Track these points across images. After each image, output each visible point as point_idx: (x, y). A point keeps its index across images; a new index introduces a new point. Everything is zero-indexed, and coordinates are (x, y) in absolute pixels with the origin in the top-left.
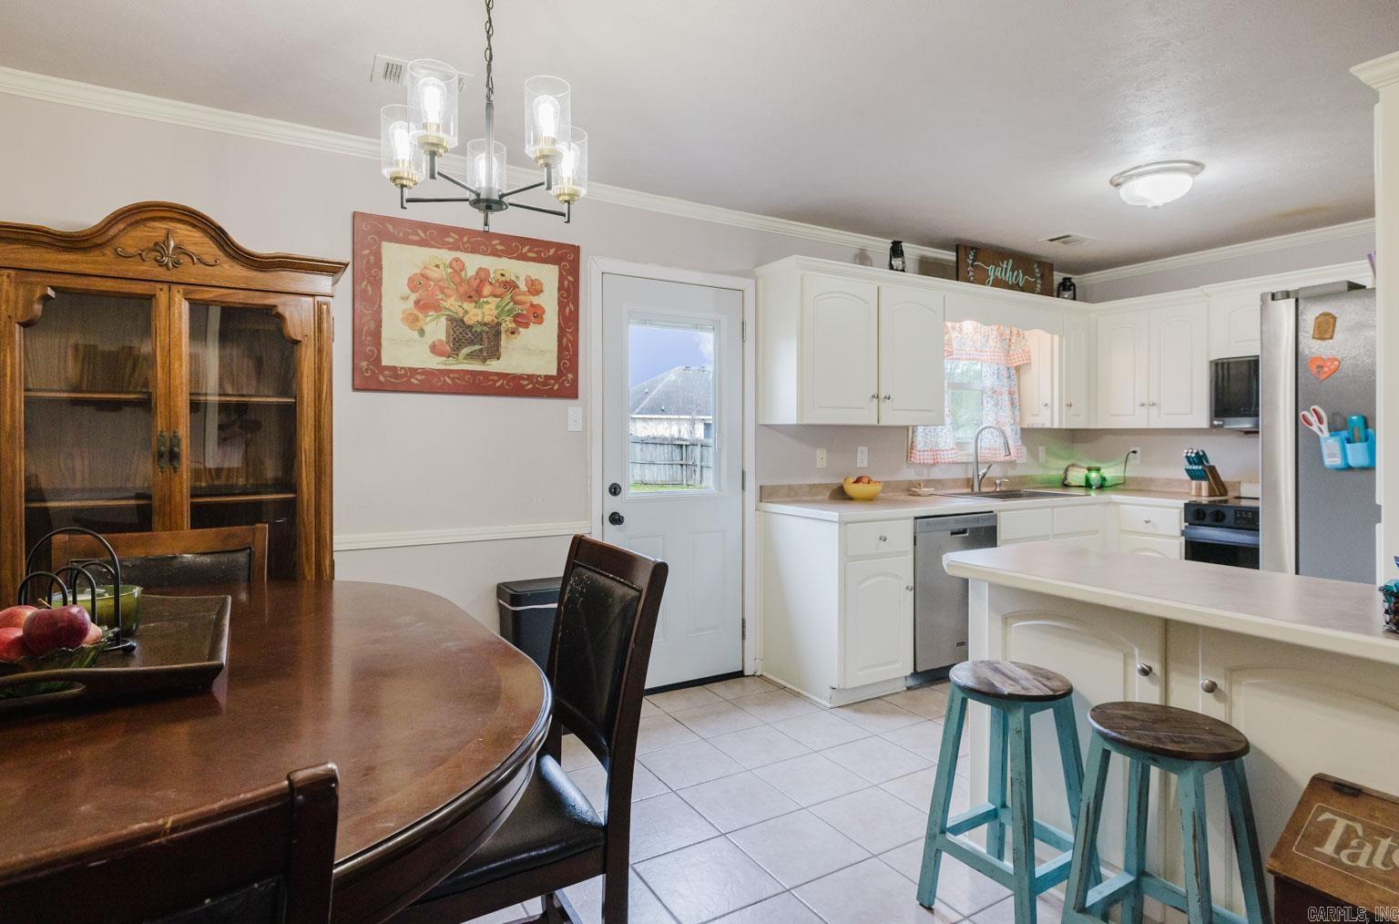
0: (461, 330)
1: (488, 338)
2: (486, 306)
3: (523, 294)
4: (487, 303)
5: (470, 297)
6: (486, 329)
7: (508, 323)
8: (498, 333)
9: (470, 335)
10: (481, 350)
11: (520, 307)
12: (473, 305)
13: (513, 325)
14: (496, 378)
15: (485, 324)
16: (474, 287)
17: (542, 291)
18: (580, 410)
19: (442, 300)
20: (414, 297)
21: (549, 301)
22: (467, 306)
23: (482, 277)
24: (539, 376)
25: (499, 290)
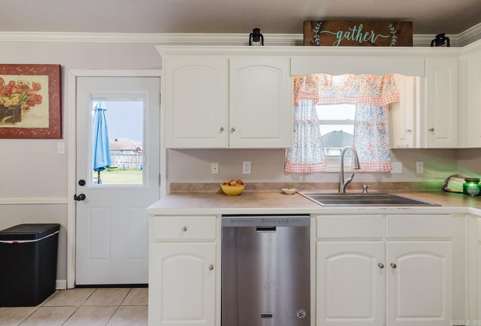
0: (3, 110)
1: (15, 112)
2: (14, 98)
3: (31, 90)
4: (14, 96)
5: (7, 94)
6: (13, 108)
7: (24, 105)
8: (20, 110)
9: (7, 112)
10: (12, 118)
11: (30, 97)
12: (8, 98)
13: (27, 106)
14: (19, 130)
15: (14, 106)
16: (8, 90)
17: (41, 89)
18: (64, 143)
21: (44, 93)
22: (5, 98)
23: (12, 84)
24: (40, 128)
25: (20, 90)
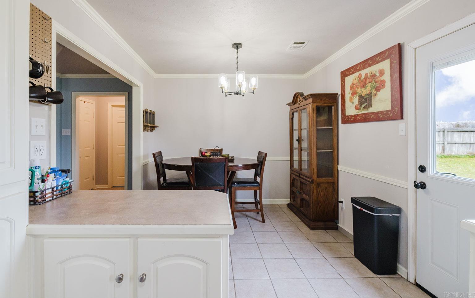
0: (361, 99)
1: (369, 100)
2: (368, 88)
3: (378, 77)
4: (368, 86)
5: (363, 86)
6: (368, 96)
8: (371, 97)
9: (364, 100)
10: (367, 105)
11: (377, 83)
12: (364, 89)
13: (375, 92)
14: (371, 115)
16: (364, 82)
17: (384, 73)
19: (357, 90)
20: (351, 92)
21: (387, 77)
23: (366, 76)
24: (385, 111)
25: (371, 80)
